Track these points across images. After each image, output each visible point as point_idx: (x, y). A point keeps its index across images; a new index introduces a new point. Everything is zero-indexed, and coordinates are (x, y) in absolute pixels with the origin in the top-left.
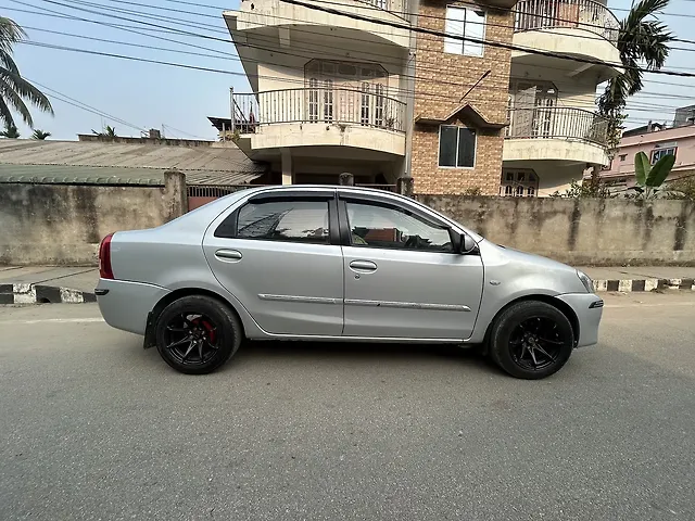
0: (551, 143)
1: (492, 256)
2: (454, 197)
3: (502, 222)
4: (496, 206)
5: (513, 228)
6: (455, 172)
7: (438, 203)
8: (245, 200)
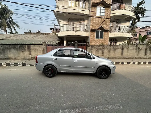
0: (119, 33)
3: (107, 50)
4: (106, 47)
5: (110, 51)
6: (99, 40)
7: (94, 47)
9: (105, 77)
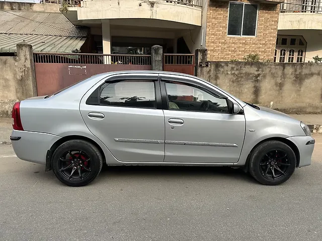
0: (315, 16)
1: (251, 115)
2: (237, 63)
3: (273, 82)
4: (268, 70)
5: (281, 86)
6: (240, 39)
7: (226, 68)
8: (103, 81)
9: (277, 178)
